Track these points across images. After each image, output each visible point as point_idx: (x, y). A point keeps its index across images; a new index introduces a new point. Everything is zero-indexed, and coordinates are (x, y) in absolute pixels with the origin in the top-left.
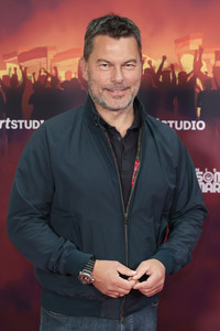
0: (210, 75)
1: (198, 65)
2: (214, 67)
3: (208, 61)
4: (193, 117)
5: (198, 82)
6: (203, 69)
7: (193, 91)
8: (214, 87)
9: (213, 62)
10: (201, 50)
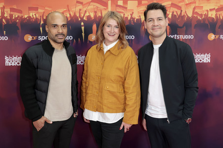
0: (9, 18)
1: (3, 13)
2: (10, 15)
3: (7, 12)
4: (3, 35)
5: (4, 20)
6: (5, 15)
7: (2, 24)
8: (10, 23)
9: (9, 12)
10: (4, 8)
